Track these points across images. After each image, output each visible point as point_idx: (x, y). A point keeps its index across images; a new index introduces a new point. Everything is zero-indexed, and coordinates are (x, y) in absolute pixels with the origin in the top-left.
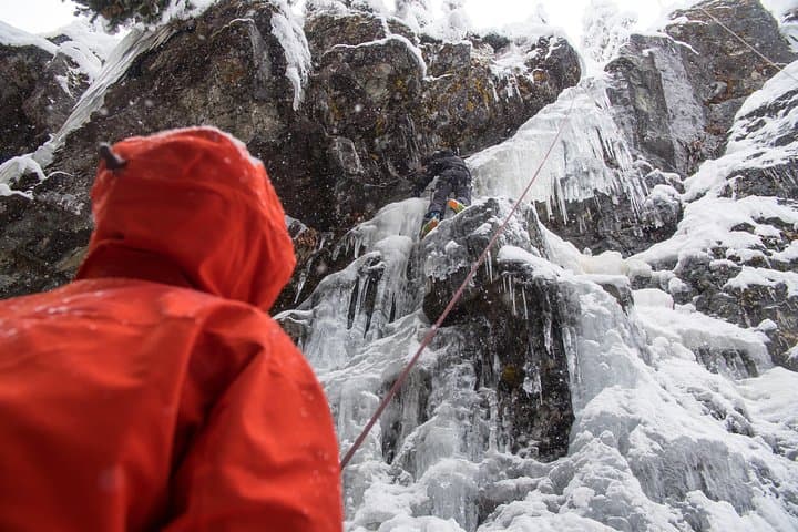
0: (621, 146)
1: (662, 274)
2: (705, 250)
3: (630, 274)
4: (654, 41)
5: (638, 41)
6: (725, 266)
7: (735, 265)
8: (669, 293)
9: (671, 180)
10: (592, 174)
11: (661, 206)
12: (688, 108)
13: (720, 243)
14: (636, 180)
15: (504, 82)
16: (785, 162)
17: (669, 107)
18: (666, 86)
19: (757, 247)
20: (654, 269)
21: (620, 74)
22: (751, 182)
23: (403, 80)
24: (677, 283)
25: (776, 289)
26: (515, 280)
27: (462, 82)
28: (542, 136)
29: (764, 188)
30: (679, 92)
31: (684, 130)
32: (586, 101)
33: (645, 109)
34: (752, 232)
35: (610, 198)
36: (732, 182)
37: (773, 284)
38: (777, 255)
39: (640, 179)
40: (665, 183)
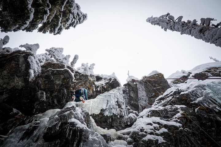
0: (123, 103)
1: (126, 136)
2: (138, 130)
3: (117, 136)
4: (137, 81)
5: (133, 81)
6: (143, 134)
7: (146, 134)
8: (127, 141)
9: (135, 113)
10: (113, 109)
11: (131, 119)
12: (144, 98)
13: (143, 128)
14: (125, 112)
15: (98, 87)
16: (163, 109)
17: (139, 96)
18: (139, 92)
19: (152, 129)
20: (124, 135)
21: (127, 87)
22: (154, 113)
23: (67, 80)
24: (129, 139)
25: (155, 141)
26: (71, 127)
27: (84, 84)
28: (102, 98)
29: (157, 115)
30: (142, 93)
31: (142, 103)
32: (117, 92)
33: (132, 96)
34: (152, 126)
35: (117, 116)
36: (150, 113)
37: (155, 139)
38: (157, 132)
39: (127, 112)
40: (133, 113)
